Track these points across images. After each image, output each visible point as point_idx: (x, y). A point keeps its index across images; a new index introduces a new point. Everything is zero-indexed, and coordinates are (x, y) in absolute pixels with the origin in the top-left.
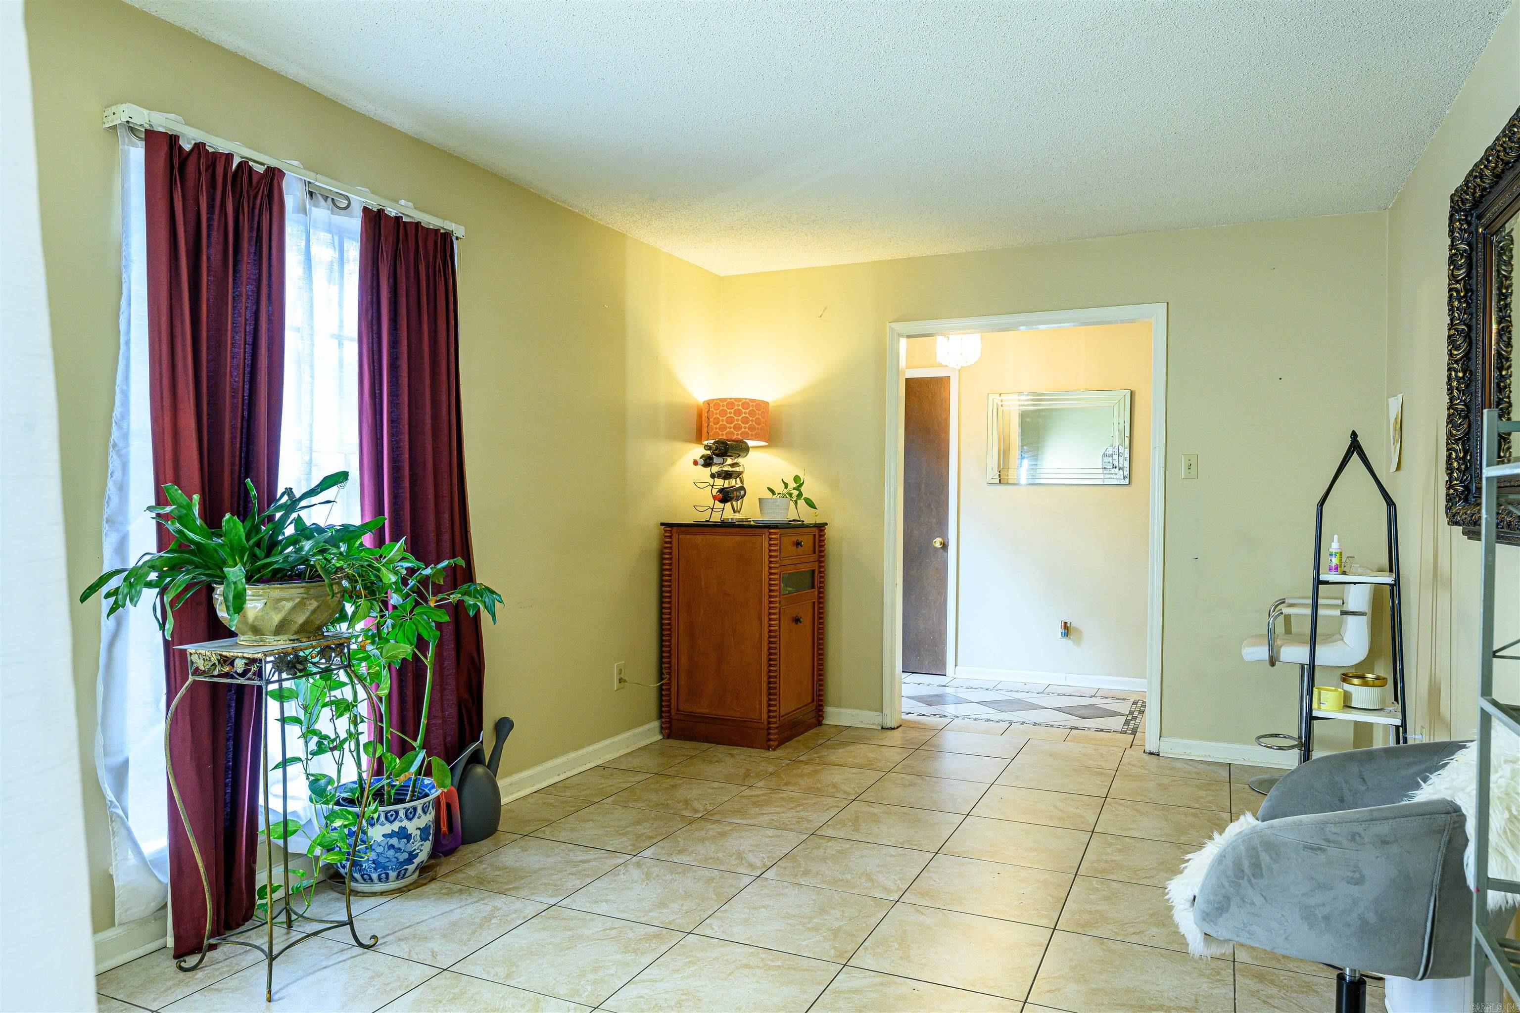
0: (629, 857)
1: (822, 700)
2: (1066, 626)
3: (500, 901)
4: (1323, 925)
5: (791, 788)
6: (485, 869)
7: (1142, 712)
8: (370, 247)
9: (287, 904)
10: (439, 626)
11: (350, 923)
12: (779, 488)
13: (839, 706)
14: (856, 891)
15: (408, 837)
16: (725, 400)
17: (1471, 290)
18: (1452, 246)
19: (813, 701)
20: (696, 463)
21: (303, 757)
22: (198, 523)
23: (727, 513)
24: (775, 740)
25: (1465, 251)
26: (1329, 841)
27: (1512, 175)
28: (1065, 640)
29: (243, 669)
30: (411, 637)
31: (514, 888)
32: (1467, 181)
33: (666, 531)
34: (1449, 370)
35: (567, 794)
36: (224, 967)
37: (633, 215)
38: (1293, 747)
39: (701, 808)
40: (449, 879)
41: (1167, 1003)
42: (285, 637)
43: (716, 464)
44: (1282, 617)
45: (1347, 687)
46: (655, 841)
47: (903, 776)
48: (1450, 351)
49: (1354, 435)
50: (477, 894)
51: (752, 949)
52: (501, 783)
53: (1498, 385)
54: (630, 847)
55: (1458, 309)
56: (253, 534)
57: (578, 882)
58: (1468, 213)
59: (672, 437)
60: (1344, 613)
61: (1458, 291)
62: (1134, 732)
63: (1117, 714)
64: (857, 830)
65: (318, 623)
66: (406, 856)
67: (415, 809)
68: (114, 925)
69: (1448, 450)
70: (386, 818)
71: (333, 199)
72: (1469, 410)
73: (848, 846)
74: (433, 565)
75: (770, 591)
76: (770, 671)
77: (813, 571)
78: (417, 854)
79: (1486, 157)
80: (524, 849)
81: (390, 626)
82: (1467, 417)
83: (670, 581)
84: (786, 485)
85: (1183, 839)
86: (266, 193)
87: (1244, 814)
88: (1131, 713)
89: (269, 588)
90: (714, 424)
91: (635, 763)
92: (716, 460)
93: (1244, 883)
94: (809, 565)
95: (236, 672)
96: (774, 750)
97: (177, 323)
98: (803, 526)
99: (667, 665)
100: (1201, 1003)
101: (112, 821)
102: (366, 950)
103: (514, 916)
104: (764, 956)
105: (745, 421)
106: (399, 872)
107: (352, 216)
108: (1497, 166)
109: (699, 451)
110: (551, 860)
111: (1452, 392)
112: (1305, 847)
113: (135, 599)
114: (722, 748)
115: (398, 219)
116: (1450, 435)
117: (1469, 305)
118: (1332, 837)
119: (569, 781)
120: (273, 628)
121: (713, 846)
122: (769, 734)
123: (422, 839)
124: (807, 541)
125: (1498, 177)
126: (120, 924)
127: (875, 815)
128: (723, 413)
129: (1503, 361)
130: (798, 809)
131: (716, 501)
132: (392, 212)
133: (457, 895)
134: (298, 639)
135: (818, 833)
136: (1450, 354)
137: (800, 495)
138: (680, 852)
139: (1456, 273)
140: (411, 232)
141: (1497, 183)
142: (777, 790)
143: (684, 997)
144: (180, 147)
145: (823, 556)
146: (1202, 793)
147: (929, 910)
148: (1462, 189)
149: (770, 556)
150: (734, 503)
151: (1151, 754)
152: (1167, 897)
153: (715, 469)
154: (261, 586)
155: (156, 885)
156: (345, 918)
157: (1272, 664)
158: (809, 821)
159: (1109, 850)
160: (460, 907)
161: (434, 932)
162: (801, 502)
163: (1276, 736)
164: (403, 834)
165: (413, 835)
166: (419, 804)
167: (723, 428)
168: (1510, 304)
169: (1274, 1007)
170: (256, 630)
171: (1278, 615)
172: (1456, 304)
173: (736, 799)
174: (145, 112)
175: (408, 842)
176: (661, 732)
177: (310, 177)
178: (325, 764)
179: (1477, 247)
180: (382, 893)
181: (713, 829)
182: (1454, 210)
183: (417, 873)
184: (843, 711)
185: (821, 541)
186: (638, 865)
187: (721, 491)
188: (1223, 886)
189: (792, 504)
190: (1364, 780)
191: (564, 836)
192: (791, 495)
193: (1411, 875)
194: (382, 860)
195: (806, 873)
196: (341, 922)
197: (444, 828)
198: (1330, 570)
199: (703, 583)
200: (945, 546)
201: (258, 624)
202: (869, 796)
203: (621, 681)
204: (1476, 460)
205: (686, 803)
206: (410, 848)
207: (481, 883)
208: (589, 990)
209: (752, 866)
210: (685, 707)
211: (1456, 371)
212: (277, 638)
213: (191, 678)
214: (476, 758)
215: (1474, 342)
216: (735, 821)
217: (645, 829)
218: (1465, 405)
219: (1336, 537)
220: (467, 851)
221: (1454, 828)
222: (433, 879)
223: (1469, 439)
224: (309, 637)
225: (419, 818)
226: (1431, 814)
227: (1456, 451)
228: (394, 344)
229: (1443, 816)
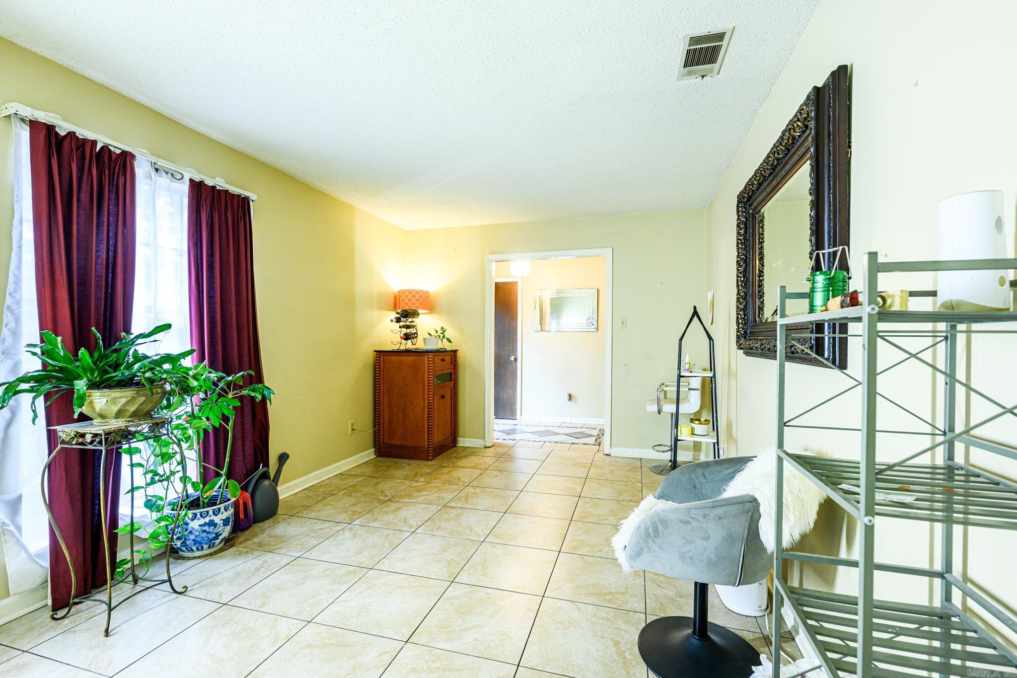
0: (346, 525)
1: (456, 435)
2: (570, 396)
3: (268, 557)
4: (690, 561)
5: (437, 481)
6: (264, 538)
7: (603, 435)
8: (194, 201)
9: (133, 571)
10: (235, 408)
11: (170, 580)
12: (433, 333)
13: (464, 437)
14: (463, 537)
15: (215, 525)
16: (408, 290)
17: (747, 240)
18: (738, 219)
19: (451, 435)
20: (392, 321)
21: (145, 486)
22: (62, 354)
23: (409, 345)
24: (431, 456)
25: (744, 221)
26: (693, 518)
27: (767, 183)
28: (570, 402)
29: (90, 440)
30: (218, 414)
31: (278, 548)
32: (745, 187)
33: (377, 354)
34: (737, 277)
35: (320, 490)
36: (84, 615)
37: (356, 196)
38: (668, 451)
39: (389, 495)
40: (243, 545)
41: (613, 591)
42: (123, 420)
43: (402, 321)
44: (663, 392)
45: (693, 425)
46: (362, 515)
47: (492, 471)
48: (738, 268)
49: (695, 307)
50: (256, 553)
51: (404, 576)
52: (279, 489)
53: (759, 284)
54: (348, 519)
55: (741, 248)
56: (104, 359)
57: (315, 542)
58: (745, 203)
59: (381, 308)
60: (689, 389)
61: (741, 240)
62: (599, 445)
63: (592, 436)
64: (467, 502)
65: (146, 410)
66: (214, 535)
67: (219, 509)
68: (10, 596)
69: (737, 314)
70: (201, 516)
71: (172, 174)
72: (746, 296)
73: (461, 511)
74: (233, 375)
75: (429, 383)
76: (429, 422)
77: (451, 373)
78: (221, 534)
79: (755, 175)
80: (289, 524)
81: (198, 410)
82: (745, 299)
83: (379, 379)
84: (437, 332)
85: (621, 498)
86: (121, 165)
87: (649, 495)
88: (598, 435)
89: (110, 392)
90: (402, 301)
91: (359, 471)
92: (402, 319)
93: (650, 540)
94: (449, 370)
95: (86, 442)
96: (431, 461)
97: (54, 236)
98: (446, 351)
99: (378, 421)
100: (629, 589)
101: (4, 534)
102: (180, 595)
103: (275, 565)
104: (409, 580)
105: (418, 300)
106: (210, 545)
107: (184, 184)
108: (760, 178)
109: (394, 315)
110: (304, 529)
111: (739, 287)
112: (681, 521)
113: (7, 401)
114: (405, 461)
115: (214, 188)
116: (738, 307)
117: (746, 246)
118: (694, 516)
119: (322, 483)
120: (114, 415)
121: (392, 515)
122: (428, 453)
123: (224, 525)
124: (448, 359)
125: (760, 184)
126: (14, 595)
127: (477, 493)
128: (407, 297)
129: (761, 272)
130: (439, 492)
131: (403, 340)
132: (209, 182)
133: (243, 555)
134: (131, 421)
135: (447, 505)
136: (738, 270)
137: (444, 337)
138: (374, 521)
139: (740, 231)
140: (223, 196)
141: (759, 188)
142: (428, 483)
143: (362, 610)
144: (56, 132)
145: (456, 366)
146: (629, 474)
147: (499, 545)
148: (743, 191)
149: (429, 366)
150: (413, 340)
151: (607, 455)
152: (611, 545)
153: (402, 324)
154: (105, 390)
155: (40, 569)
156: (166, 578)
157: (659, 413)
158: (443, 499)
159: (587, 506)
160: (244, 562)
161: (225, 580)
162: (445, 340)
163: (661, 445)
164: (212, 524)
165: (218, 524)
166: (222, 506)
167: (406, 304)
168: (763, 246)
169: (663, 588)
170: (102, 416)
171: (662, 391)
172: (740, 246)
173: (408, 488)
174: (29, 109)
175: (215, 527)
176: (375, 454)
177: (154, 159)
178: (157, 489)
179: (749, 219)
180: (199, 557)
181: (394, 506)
182: (739, 202)
183: (223, 543)
184: (467, 439)
185: (455, 358)
186: (351, 529)
187: (405, 334)
188: (639, 542)
189: (440, 341)
190: (705, 476)
191: (313, 515)
192: (439, 336)
193: (733, 535)
194: (199, 539)
195: (438, 528)
196: (164, 580)
197: (242, 516)
198: (685, 370)
199: (396, 380)
200: (516, 360)
201: (103, 413)
202: (475, 483)
203: (353, 430)
204: (750, 319)
205: (382, 492)
206: (216, 530)
207: (260, 546)
208: (308, 610)
209: (411, 526)
210: (387, 441)
211: (740, 278)
212: (118, 420)
213: (60, 446)
214: (265, 476)
215: (748, 263)
216: (406, 501)
217: (358, 508)
218: (744, 293)
219: (687, 355)
220: (256, 527)
221: (754, 510)
222: (233, 546)
223: (746, 309)
224: (140, 419)
225: (222, 514)
226: (743, 503)
227: (741, 315)
228: (211, 255)
229: (749, 504)
